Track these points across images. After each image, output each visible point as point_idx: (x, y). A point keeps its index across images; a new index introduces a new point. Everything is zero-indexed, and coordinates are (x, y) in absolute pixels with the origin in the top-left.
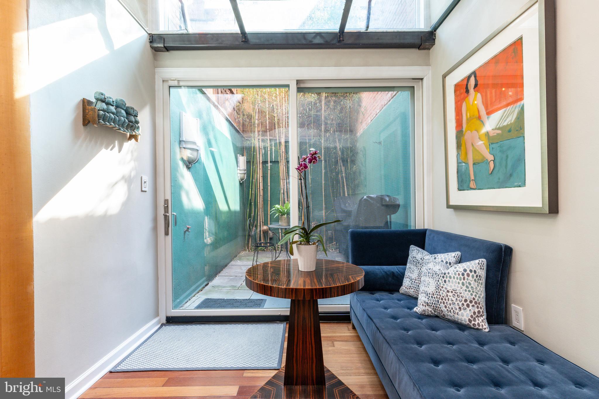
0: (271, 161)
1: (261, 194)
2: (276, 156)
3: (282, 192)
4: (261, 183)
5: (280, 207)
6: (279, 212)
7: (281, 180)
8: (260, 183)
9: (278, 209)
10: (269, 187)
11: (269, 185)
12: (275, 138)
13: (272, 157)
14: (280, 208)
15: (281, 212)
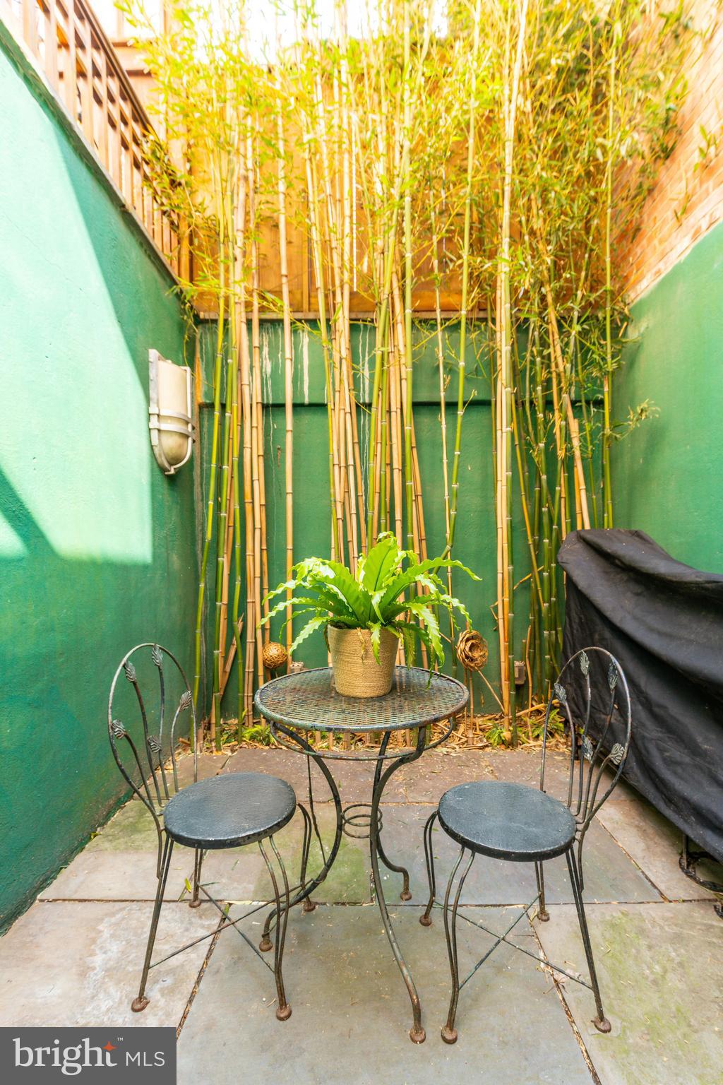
0: (298, 401)
1: (258, 525)
2: (317, 384)
3: (340, 515)
4: (256, 483)
5: (332, 575)
6: (324, 605)
7: (336, 467)
8: (252, 481)
9: (320, 585)
10: (289, 499)
11: (289, 489)
12: (311, 316)
13: (302, 388)
14: (335, 582)
15: (340, 608)
